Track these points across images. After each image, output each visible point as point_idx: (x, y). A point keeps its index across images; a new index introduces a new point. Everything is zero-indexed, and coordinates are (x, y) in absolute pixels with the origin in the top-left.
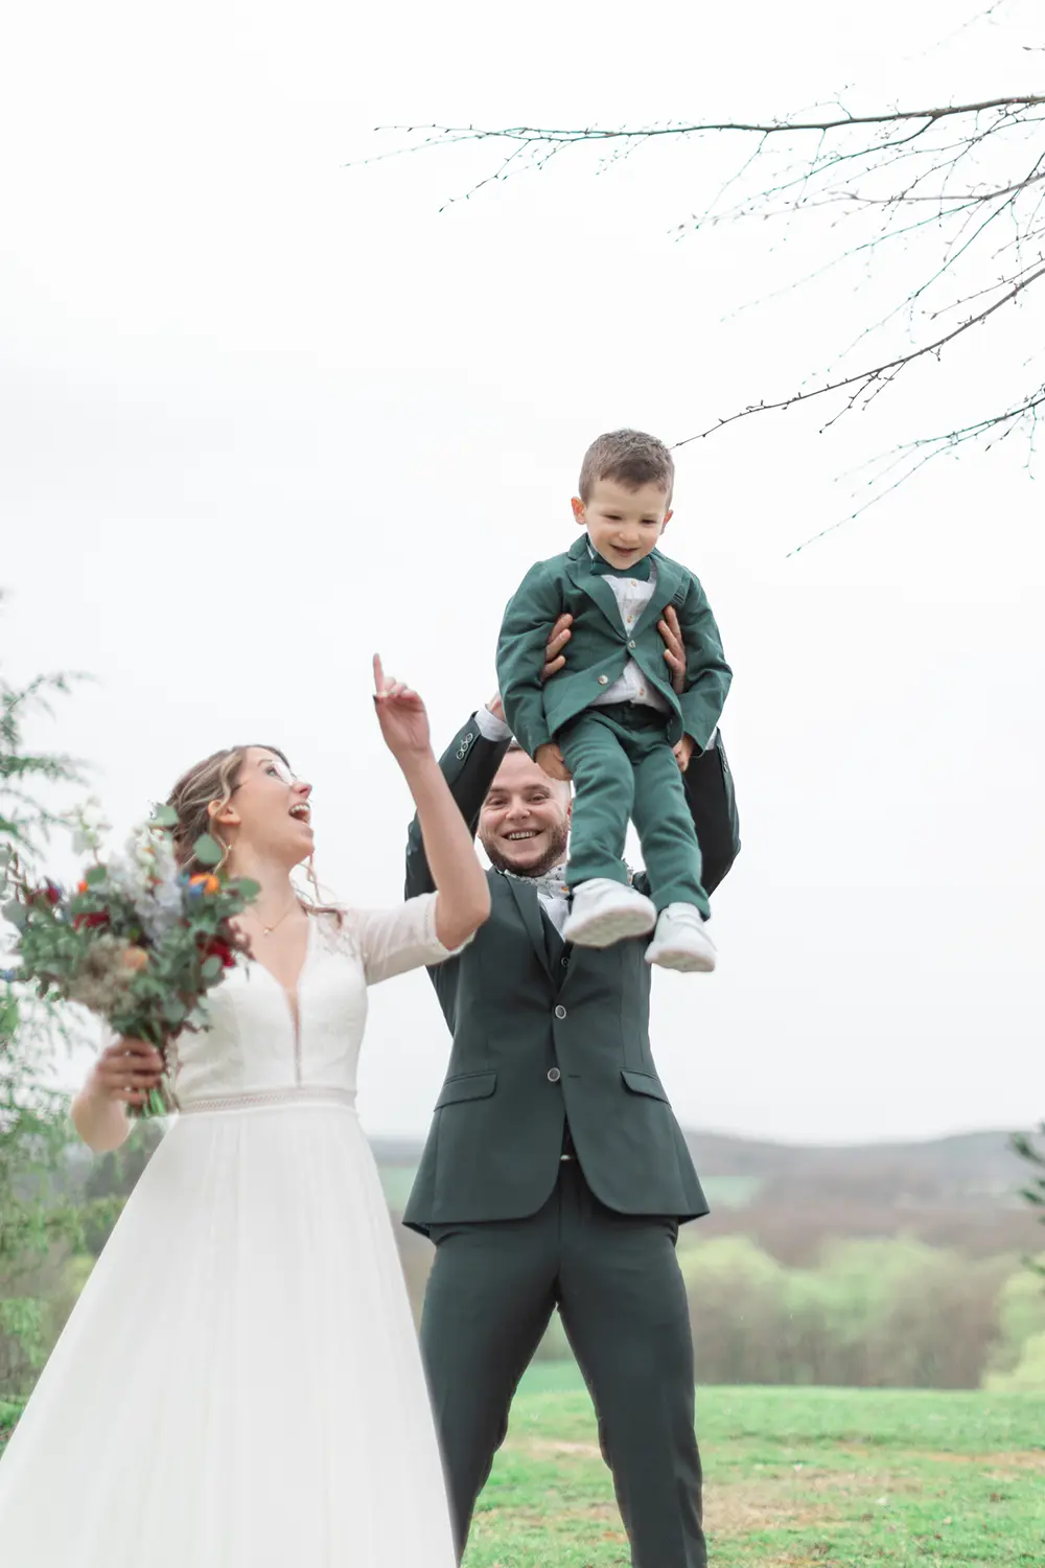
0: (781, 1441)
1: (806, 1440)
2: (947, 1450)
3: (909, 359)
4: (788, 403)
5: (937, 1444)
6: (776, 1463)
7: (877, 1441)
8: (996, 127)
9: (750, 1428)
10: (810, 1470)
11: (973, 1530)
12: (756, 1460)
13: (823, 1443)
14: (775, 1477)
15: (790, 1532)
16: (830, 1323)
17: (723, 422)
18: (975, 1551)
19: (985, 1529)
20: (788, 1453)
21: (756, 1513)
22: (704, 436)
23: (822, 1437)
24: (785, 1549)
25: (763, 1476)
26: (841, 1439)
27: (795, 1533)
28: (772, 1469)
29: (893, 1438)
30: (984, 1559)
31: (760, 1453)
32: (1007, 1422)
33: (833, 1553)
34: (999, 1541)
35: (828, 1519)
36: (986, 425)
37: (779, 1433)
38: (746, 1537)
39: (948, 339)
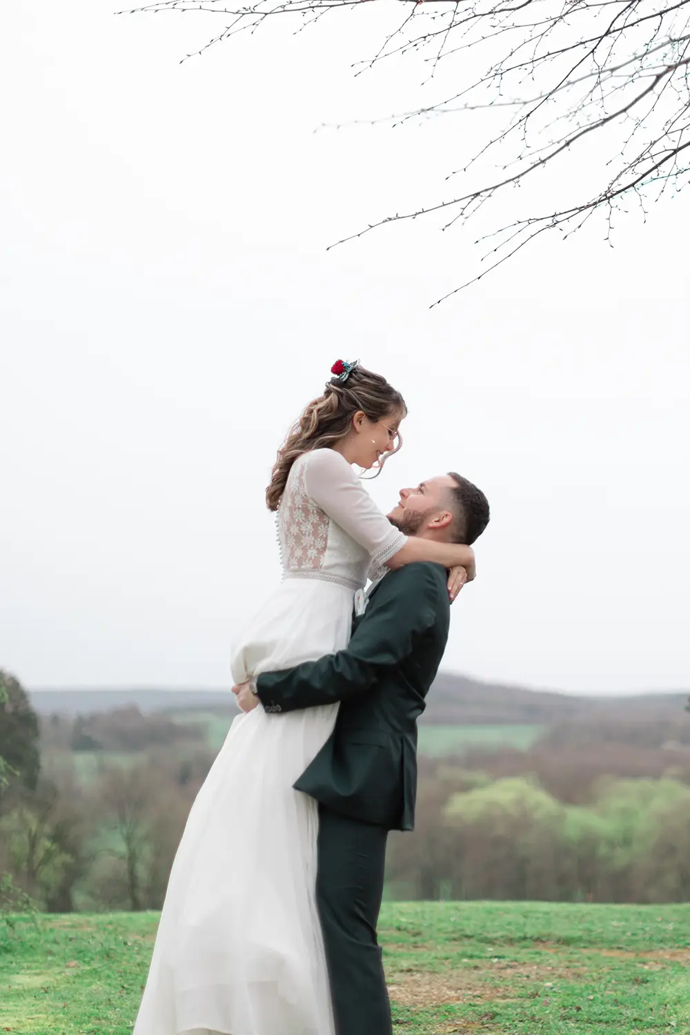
0: (491, 942)
1: (510, 941)
2: (619, 948)
3: (497, 187)
4: (415, 215)
5: (613, 944)
6: (480, 957)
7: (566, 942)
8: (572, 10)
9: (468, 932)
10: (504, 962)
11: (608, 1003)
12: (464, 955)
13: (524, 943)
14: (476, 968)
15: (470, 1005)
16: (603, 850)
17: (371, 227)
18: (602, 1017)
19: (616, 1002)
20: (490, 949)
21: (452, 993)
22: (359, 235)
23: (525, 938)
24: (462, 1017)
25: (467, 967)
26: (538, 940)
27: (474, 1006)
28: (476, 962)
29: (580, 939)
30: (607, 1022)
31: (469, 951)
32: (671, 926)
33: (497, 1019)
34: (623, 1011)
35: (504, 997)
36: (578, 211)
37: (491, 935)
38: (436, 1009)
39: (523, 174)
